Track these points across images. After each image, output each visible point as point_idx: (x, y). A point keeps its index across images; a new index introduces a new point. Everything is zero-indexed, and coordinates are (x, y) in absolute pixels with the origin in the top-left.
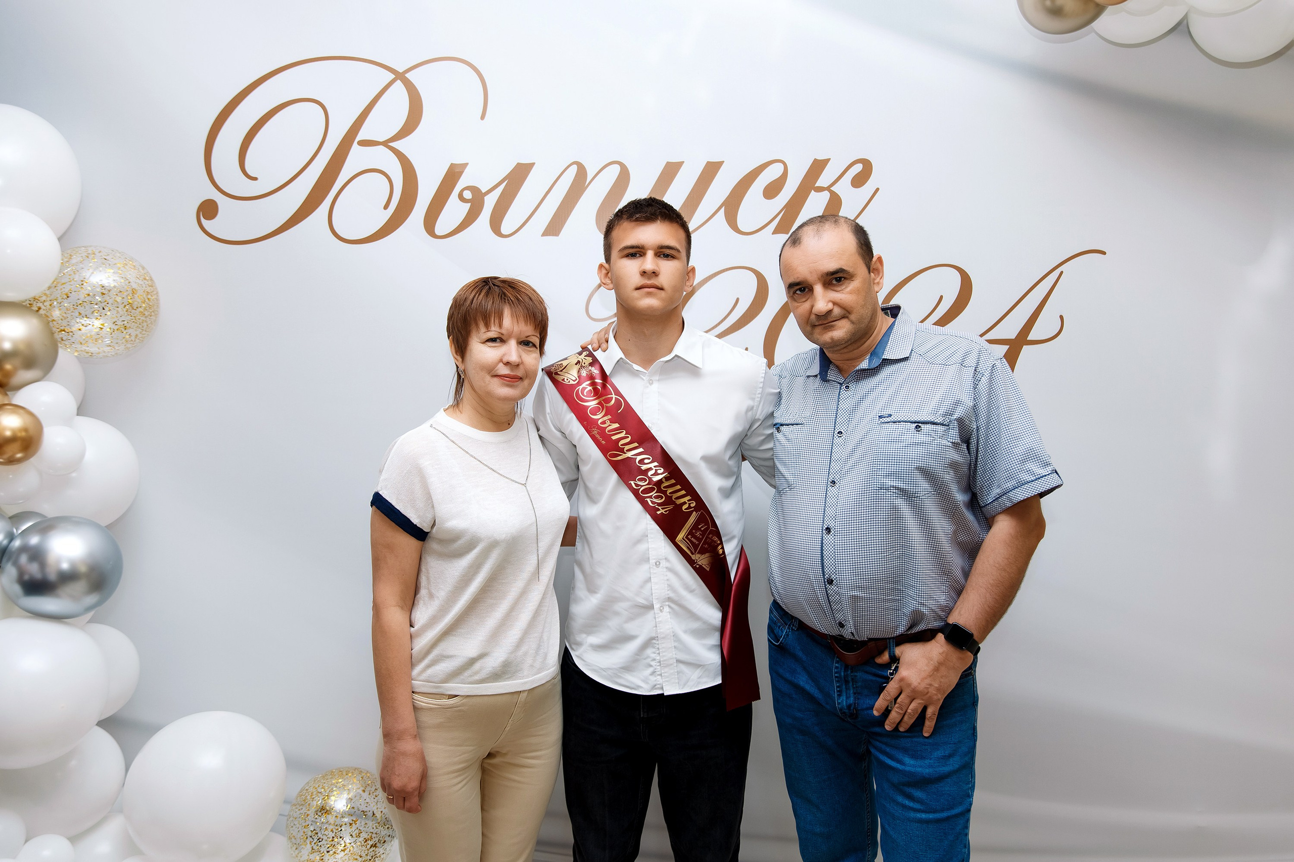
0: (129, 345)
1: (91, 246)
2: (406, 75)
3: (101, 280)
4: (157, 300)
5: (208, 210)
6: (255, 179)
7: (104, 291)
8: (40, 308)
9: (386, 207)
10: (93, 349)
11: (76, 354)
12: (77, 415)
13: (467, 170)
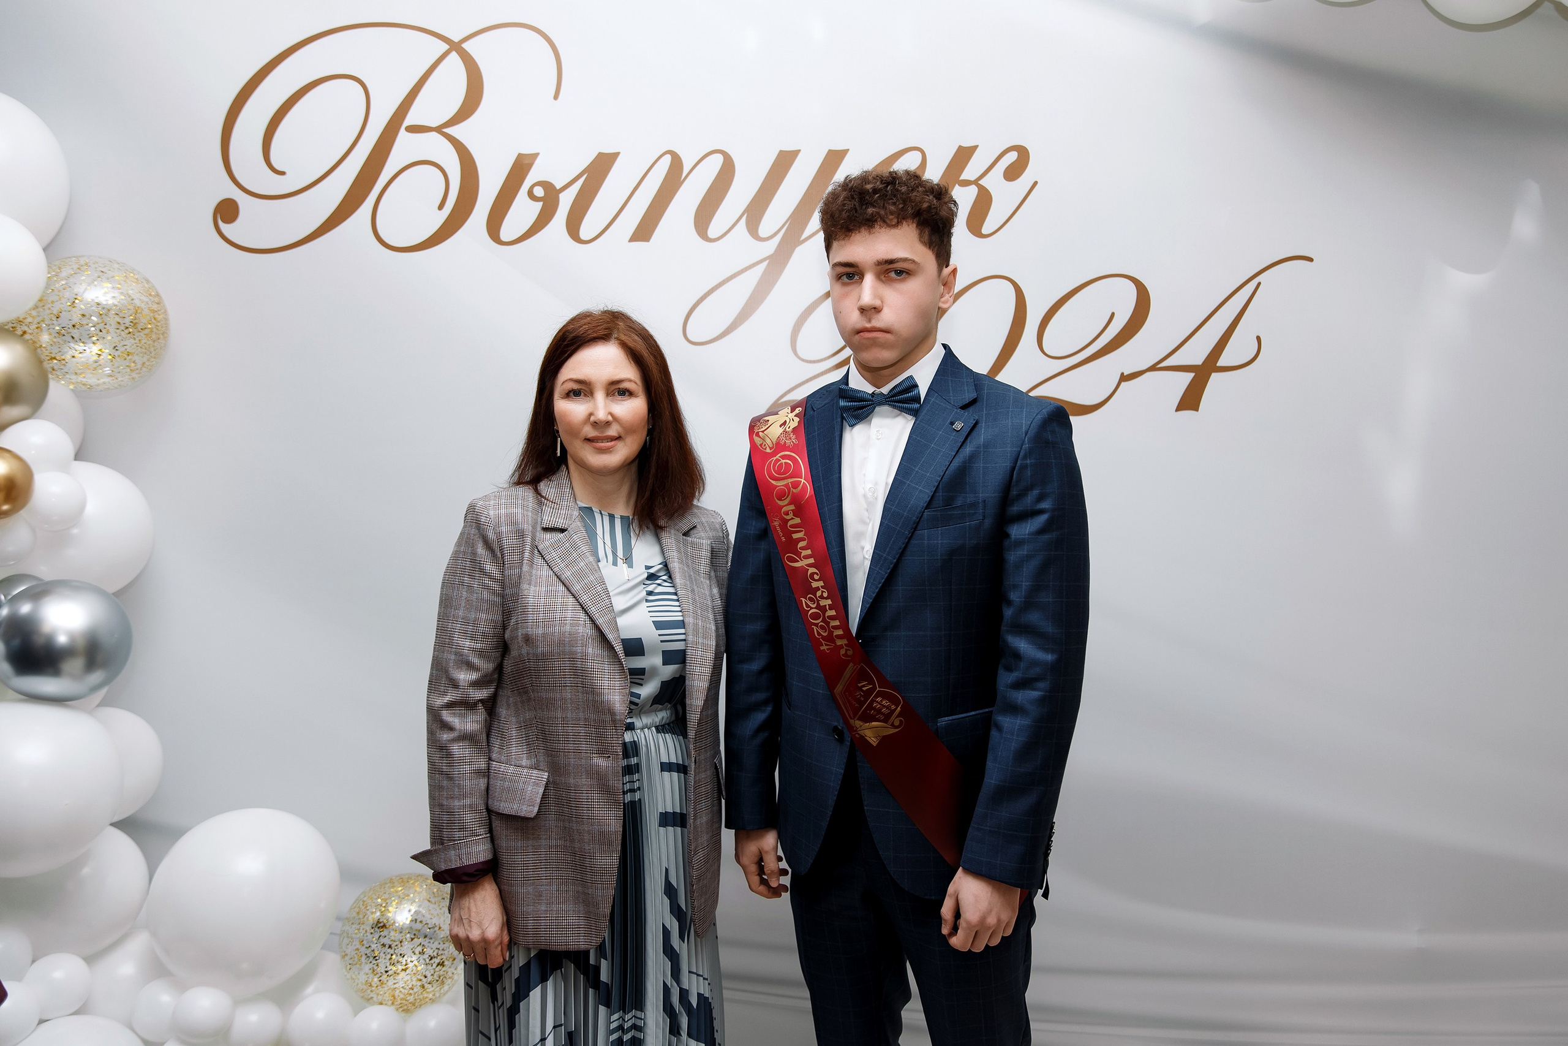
1: (83, 256)
2: (462, 45)
3: (97, 297)
4: (166, 319)
5: (227, 211)
6: (283, 173)
7: (104, 311)
8: (25, 332)
9: (441, 207)
10: (92, 380)
11: (71, 387)
12: (76, 459)
13: (538, 162)
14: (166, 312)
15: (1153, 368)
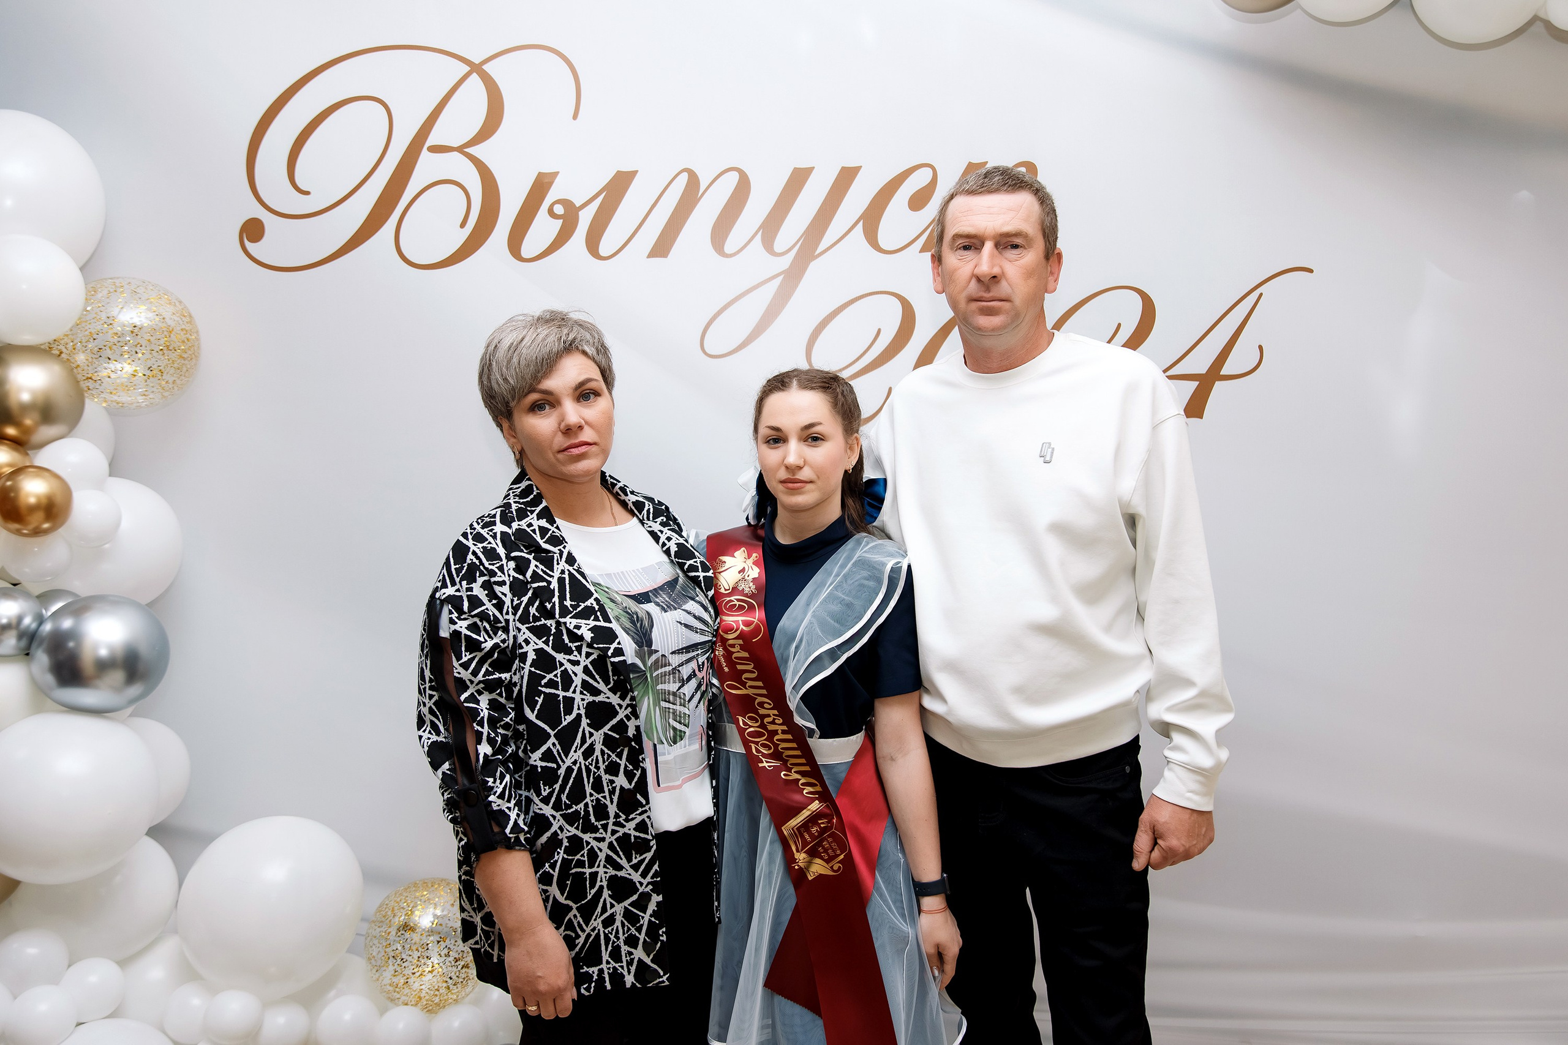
0: (166, 394)
1: (118, 278)
2: (483, 67)
3: (132, 318)
4: (197, 339)
5: (252, 230)
6: (307, 193)
7: (135, 330)
8: (61, 352)
9: (463, 225)
10: (124, 398)
11: (105, 405)
12: (110, 476)
13: (558, 180)
14: (197, 332)
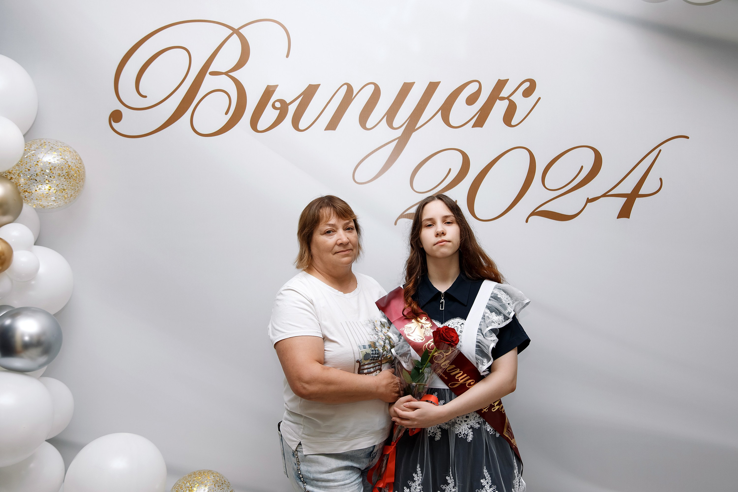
1: (43, 139)
2: (239, 31)
3: (50, 160)
4: (84, 172)
5: (116, 116)
6: (145, 97)
7: (52, 167)
8: (12, 178)
9: (227, 113)
10: (45, 204)
11: (34, 206)
12: (35, 244)
13: (278, 89)
14: (84, 168)
15: (604, 195)
